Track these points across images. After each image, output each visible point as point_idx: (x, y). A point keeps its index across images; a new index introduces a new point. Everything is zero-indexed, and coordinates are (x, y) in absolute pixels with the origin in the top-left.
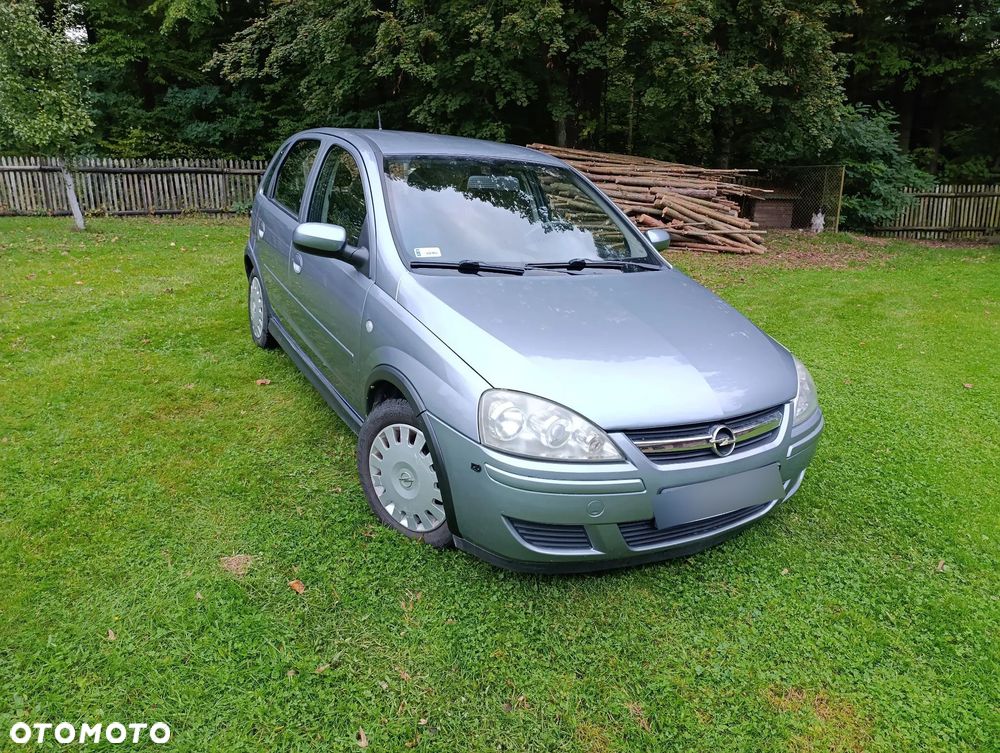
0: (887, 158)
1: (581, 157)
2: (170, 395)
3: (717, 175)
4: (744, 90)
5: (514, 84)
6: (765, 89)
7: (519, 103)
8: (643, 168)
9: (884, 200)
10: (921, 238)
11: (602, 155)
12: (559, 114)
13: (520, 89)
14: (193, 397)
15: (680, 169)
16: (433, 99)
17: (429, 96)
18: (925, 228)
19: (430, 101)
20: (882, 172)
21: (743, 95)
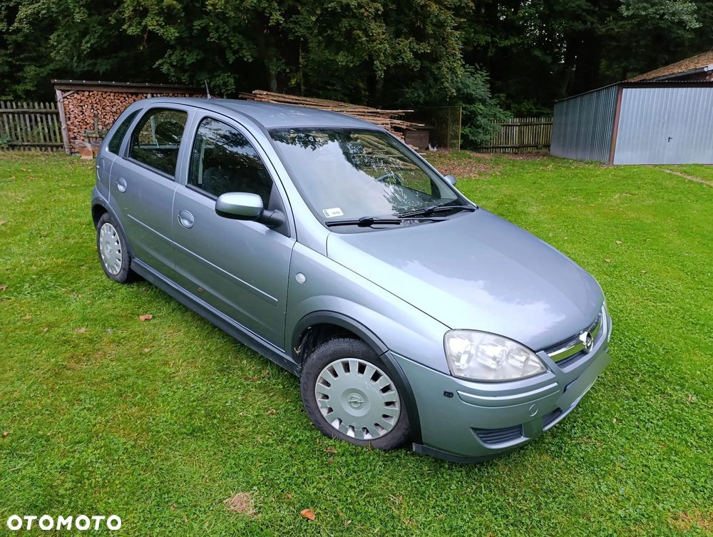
0: (483, 102)
1: (294, 101)
2: (66, 342)
3: (387, 114)
4: (403, 56)
5: (241, 45)
6: (417, 55)
7: (246, 59)
8: (339, 110)
9: (483, 128)
10: (503, 152)
11: (308, 99)
12: (274, 69)
13: (245, 49)
14: (91, 341)
15: (364, 110)
16: (173, 54)
17: (169, 52)
18: (505, 145)
19: (170, 56)
20: (481, 110)
21: (403, 59)
